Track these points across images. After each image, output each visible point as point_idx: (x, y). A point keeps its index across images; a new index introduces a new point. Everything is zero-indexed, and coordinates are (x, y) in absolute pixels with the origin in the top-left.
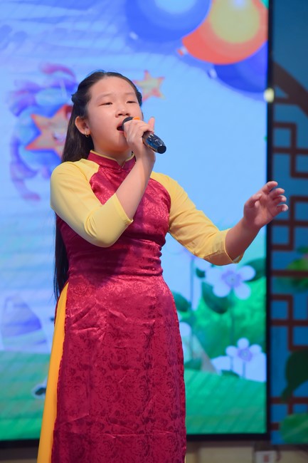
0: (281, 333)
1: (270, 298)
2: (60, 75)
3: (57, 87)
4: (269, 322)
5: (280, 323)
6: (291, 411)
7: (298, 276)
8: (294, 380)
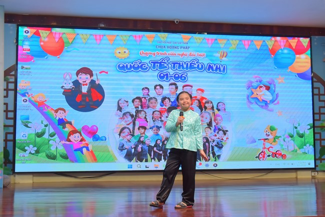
0: (318, 142)
1: (314, 133)
2: (258, 78)
3: (257, 81)
4: (315, 140)
5: (318, 140)
6: (321, 162)
7: (322, 127)
8: (321, 154)
